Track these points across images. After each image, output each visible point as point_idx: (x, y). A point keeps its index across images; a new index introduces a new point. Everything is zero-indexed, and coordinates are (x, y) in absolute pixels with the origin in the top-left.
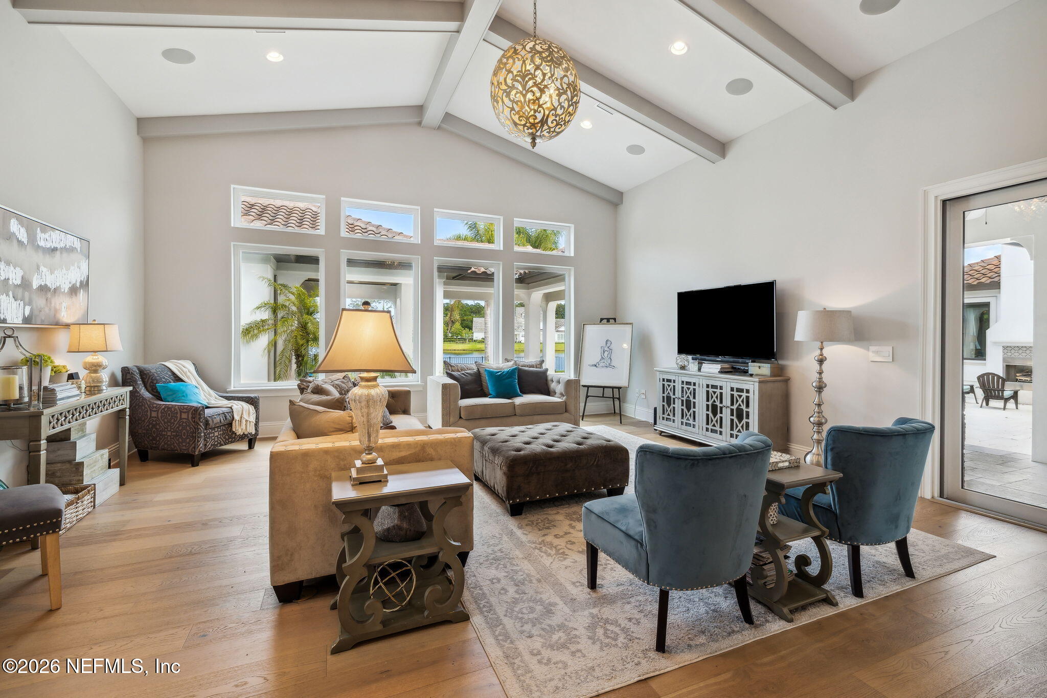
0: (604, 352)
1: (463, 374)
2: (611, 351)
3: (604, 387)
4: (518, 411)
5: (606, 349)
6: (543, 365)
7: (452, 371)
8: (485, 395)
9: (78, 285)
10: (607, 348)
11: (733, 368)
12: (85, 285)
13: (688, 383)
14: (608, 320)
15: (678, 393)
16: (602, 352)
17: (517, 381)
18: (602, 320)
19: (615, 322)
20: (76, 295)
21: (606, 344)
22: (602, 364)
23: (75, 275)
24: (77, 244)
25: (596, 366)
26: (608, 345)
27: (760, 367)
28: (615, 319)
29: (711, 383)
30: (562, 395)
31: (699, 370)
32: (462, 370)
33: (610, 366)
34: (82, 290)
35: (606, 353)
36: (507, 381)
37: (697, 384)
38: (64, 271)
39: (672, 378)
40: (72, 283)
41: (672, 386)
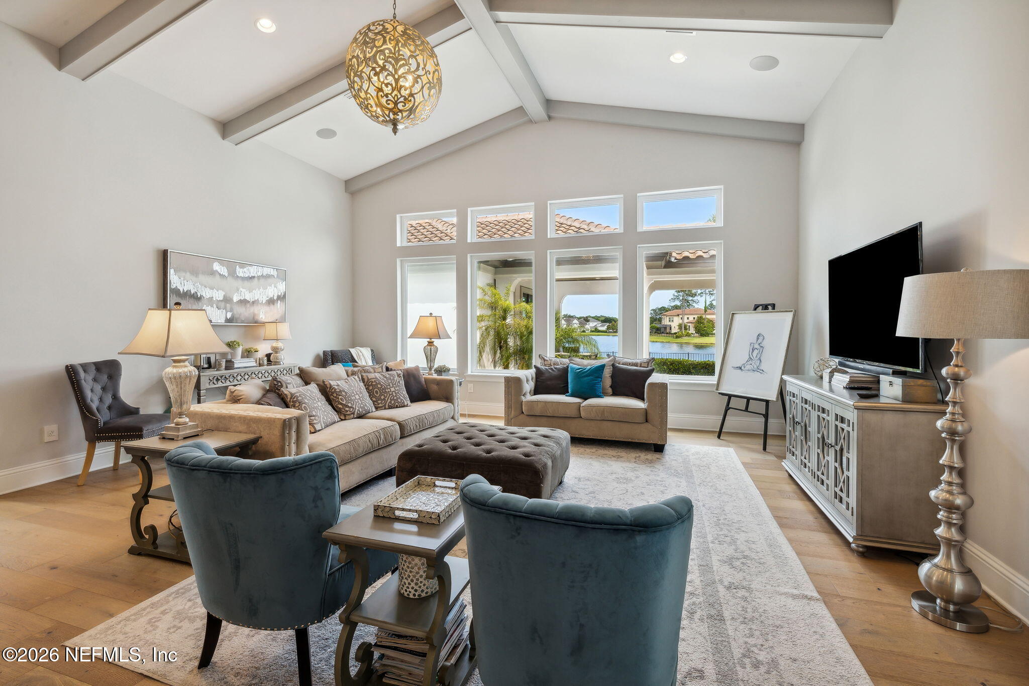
0: (753, 351)
1: (551, 369)
2: (761, 349)
3: (748, 399)
4: (583, 414)
5: (756, 346)
8: (564, 391)
9: (275, 298)
10: (758, 346)
12: (282, 298)
13: (806, 401)
14: (765, 307)
15: (799, 415)
16: (751, 350)
18: (757, 307)
19: (774, 309)
20: (274, 304)
21: (758, 339)
22: (748, 367)
23: (273, 291)
24: (274, 273)
25: (740, 368)
26: (759, 341)
27: (891, 383)
28: (774, 306)
29: (821, 403)
32: (554, 364)
33: (758, 370)
34: (279, 301)
35: (756, 352)
37: (811, 405)
38: (261, 290)
40: (269, 297)
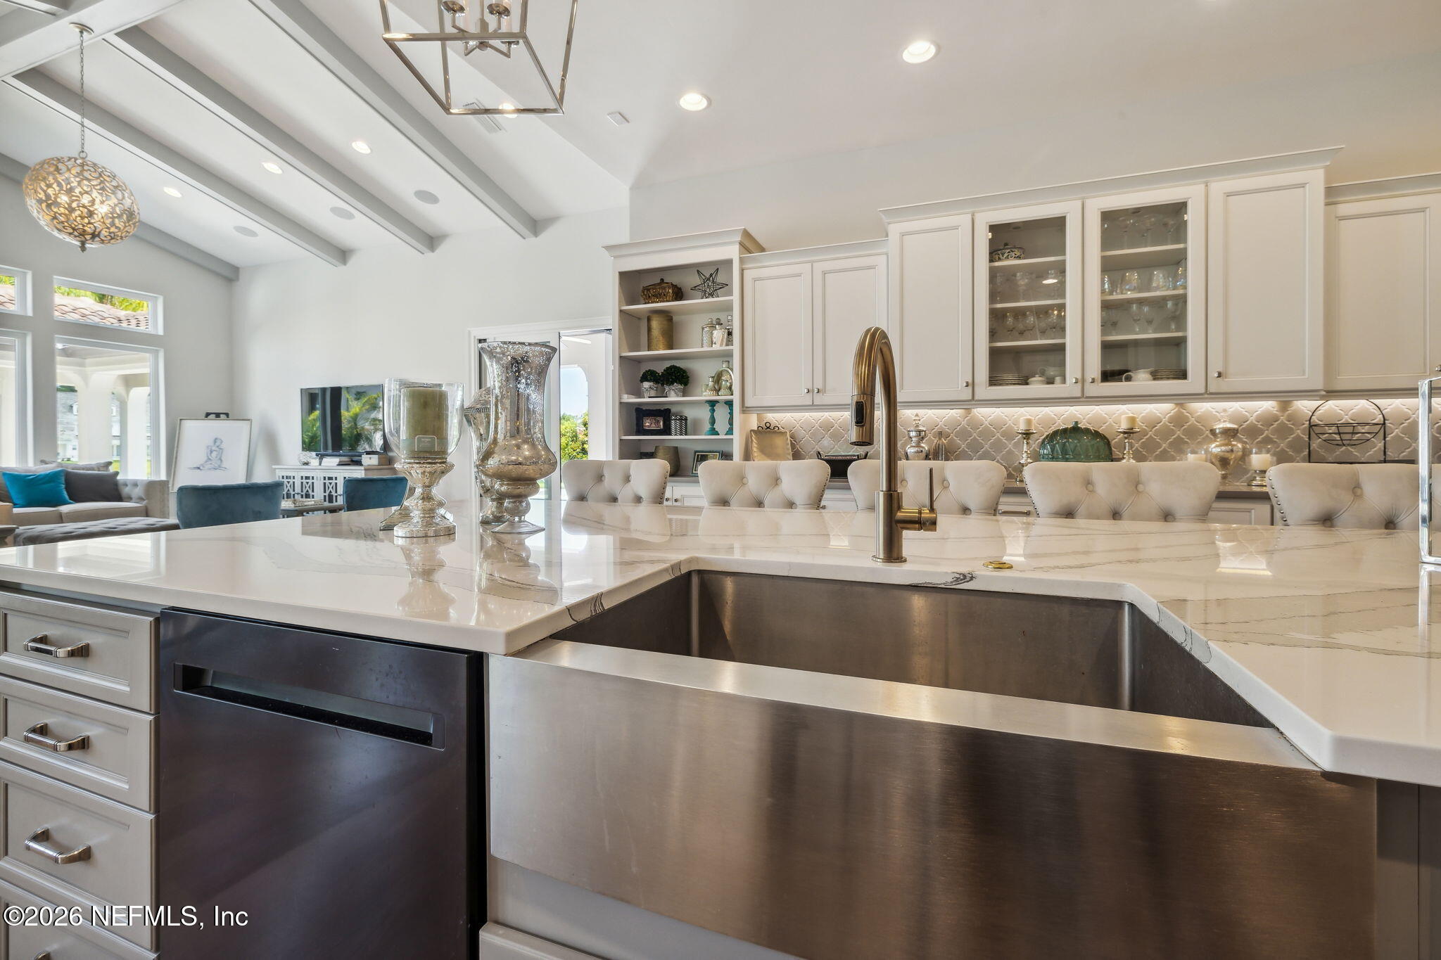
0: (211, 452)
2: (221, 450)
5: (214, 448)
6: (110, 468)
10: (216, 448)
11: (352, 461)
13: (307, 478)
14: (218, 415)
15: (298, 489)
16: (209, 452)
17: (63, 486)
18: (208, 415)
19: (228, 417)
21: (215, 442)
22: (209, 466)
26: (217, 444)
27: (370, 458)
28: (227, 415)
29: (328, 475)
30: (141, 499)
31: (320, 464)
33: (219, 467)
35: (214, 454)
36: (46, 486)
37: (315, 478)
39: (291, 474)
41: (291, 483)
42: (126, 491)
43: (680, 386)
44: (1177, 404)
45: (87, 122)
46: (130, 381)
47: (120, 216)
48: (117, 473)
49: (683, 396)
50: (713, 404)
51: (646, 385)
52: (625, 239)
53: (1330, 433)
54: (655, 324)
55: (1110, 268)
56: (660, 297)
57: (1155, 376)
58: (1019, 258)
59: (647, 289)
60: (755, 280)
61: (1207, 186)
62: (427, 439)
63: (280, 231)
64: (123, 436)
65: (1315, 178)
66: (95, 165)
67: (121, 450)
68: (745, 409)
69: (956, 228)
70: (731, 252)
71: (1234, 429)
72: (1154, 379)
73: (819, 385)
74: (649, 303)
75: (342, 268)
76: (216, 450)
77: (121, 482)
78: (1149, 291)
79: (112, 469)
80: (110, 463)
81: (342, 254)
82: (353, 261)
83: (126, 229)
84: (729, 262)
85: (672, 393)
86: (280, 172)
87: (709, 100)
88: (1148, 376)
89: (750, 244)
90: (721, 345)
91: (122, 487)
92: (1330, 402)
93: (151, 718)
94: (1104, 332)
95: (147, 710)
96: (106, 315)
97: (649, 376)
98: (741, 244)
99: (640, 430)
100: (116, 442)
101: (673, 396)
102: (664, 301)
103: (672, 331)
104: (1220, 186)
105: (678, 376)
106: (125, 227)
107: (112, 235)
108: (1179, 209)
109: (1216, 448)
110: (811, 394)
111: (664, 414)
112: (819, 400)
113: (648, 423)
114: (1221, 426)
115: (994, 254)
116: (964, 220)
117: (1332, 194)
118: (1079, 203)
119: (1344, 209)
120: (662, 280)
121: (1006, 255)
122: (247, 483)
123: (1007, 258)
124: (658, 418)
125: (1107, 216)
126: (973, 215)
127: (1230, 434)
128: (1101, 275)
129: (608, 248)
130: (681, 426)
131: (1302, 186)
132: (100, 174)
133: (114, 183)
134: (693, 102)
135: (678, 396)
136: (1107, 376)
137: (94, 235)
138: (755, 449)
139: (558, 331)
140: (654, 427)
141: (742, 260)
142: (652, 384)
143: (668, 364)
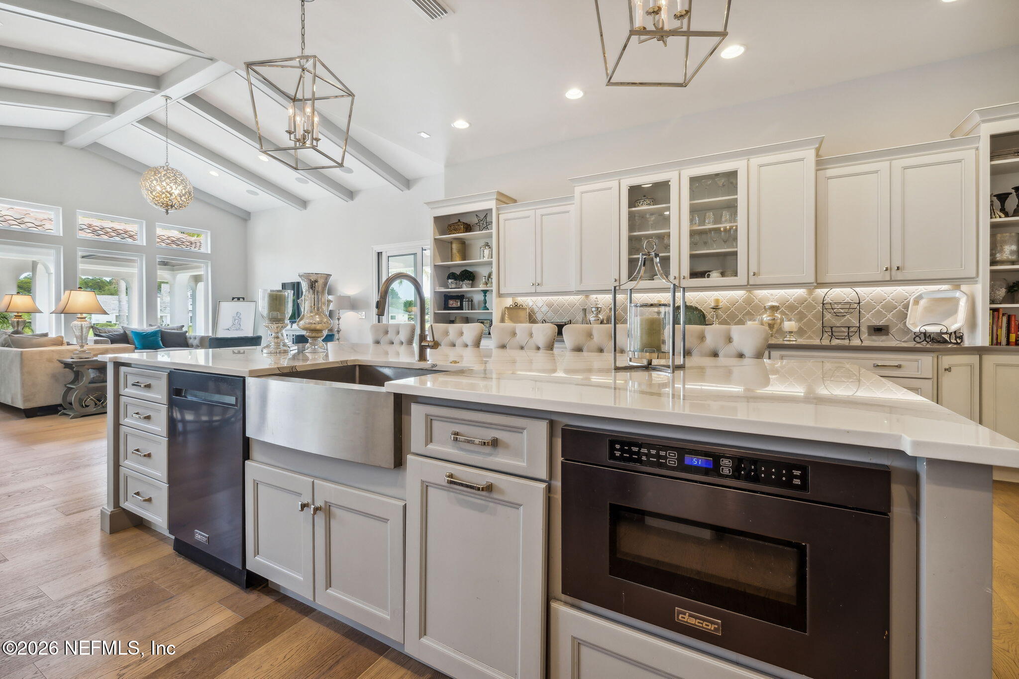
0: (235, 320)
1: (112, 335)
2: (240, 319)
6: (183, 329)
7: (101, 333)
14: (239, 299)
17: (160, 338)
18: (233, 299)
19: (244, 300)
21: (237, 314)
22: (234, 328)
25: (228, 330)
28: (243, 298)
32: (110, 332)
33: (239, 329)
35: (236, 321)
36: (151, 338)
42: (191, 341)
43: (469, 282)
44: (747, 291)
45: (169, 141)
46: (197, 279)
47: (184, 195)
48: (186, 332)
49: (471, 288)
50: (485, 292)
51: (450, 281)
52: (442, 197)
53: (838, 309)
54: (455, 246)
55: (695, 211)
56: (456, 231)
57: (723, 274)
58: (649, 204)
59: (450, 226)
60: (506, 220)
61: (749, 160)
62: (275, 313)
63: (269, 192)
64: (194, 311)
65: (810, 154)
66: (173, 169)
67: (192, 319)
68: (500, 295)
69: (610, 188)
70: (491, 204)
71: (776, 306)
72: (722, 277)
73: (539, 281)
74: (451, 234)
75: (304, 211)
76: (237, 317)
77: (188, 337)
78: (704, 225)
79: (184, 329)
80: (183, 326)
81: (303, 203)
82: (309, 208)
83: (187, 202)
84: (491, 210)
85: (464, 285)
86: (267, 160)
87: (470, 124)
88: (719, 275)
89: (504, 199)
90: (488, 258)
91: (189, 339)
92: (834, 290)
93: (167, 406)
94: (691, 248)
95: (166, 403)
96: (184, 240)
97: (452, 276)
98: (497, 199)
99: (446, 307)
100: (191, 314)
101: (465, 288)
102: (459, 233)
103: (465, 249)
104: (756, 161)
105: (469, 276)
106: (187, 201)
107: (180, 205)
108: (733, 174)
109: (766, 318)
110: (534, 286)
111: (461, 297)
112: (539, 289)
113: (452, 303)
114: (769, 304)
115: (632, 204)
116: (615, 184)
117: (821, 164)
118: (676, 173)
119: (830, 172)
120: (459, 220)
121: (641, 204)
122: (255, 336)
123: (642, 205)
124: (457, 300)
125: (693, 180)
126: (620, 180)
127: (774, 309)
128: (690, 215)
129: (427, 204)
130: (468, 305)
131: (802, 160)
132: (175, 174)
133: (181, 178)
134: (461, 124)
135: (467, 287)
136: (694, 275)
137: (172, 206)
138: (506, 318)
139: (421, 247)
140: (454, 305)
141: (498, 209)
142: (453, 280)
143: (463, 269)
